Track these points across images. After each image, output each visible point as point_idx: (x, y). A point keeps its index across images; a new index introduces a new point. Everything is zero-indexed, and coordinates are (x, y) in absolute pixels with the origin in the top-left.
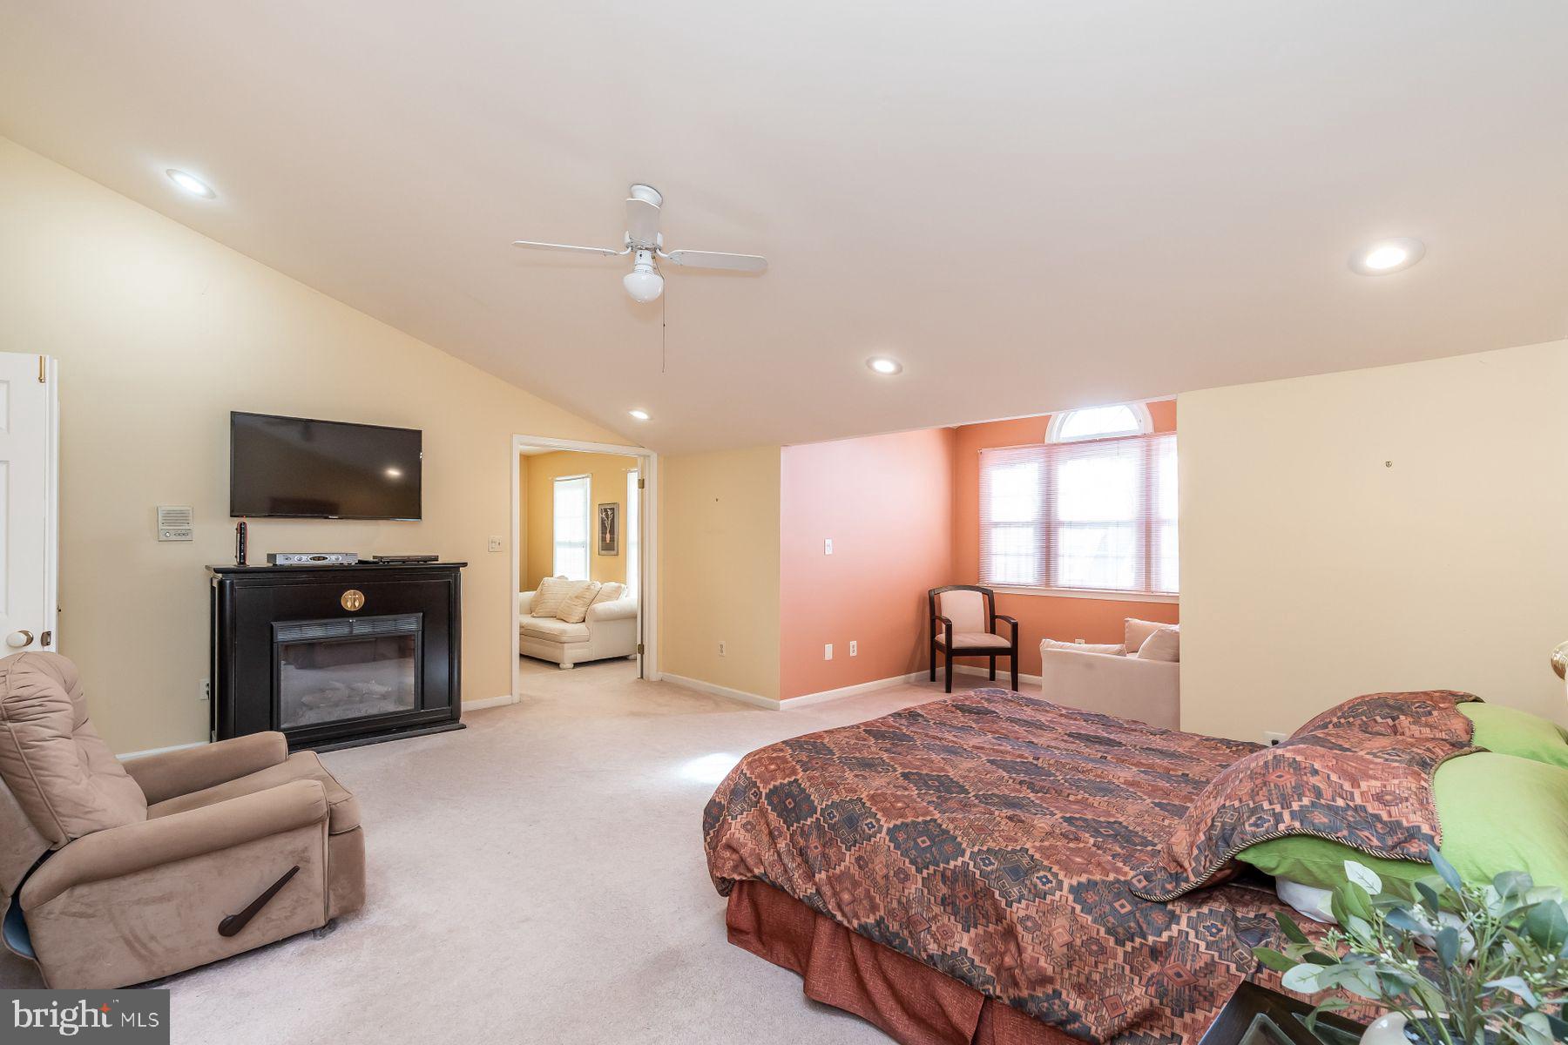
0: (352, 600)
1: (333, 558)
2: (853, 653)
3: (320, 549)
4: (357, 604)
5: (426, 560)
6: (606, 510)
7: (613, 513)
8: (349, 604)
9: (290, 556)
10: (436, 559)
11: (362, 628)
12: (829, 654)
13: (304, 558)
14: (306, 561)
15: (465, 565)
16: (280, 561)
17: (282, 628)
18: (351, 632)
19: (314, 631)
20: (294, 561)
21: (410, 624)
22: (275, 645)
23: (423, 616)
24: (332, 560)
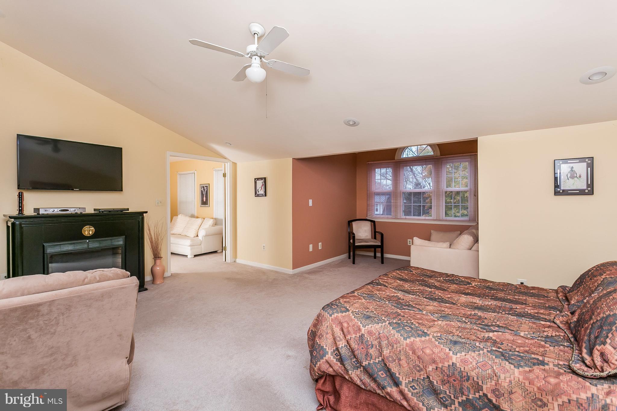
0: (88, 231)
1: (72, 209)
2: (320, 248)
3: (65, 206)
4: (91, 233)
5: (122, 210)
6: (203, 187)
7: (207, 188)
8: (86, 233)
9: (47, 209)
10: (128, 209)
11: (94, 245)
12: (311, 249)
13: (56, 210)
14: (57, 211)
15: (146, 212)
16: (42, 212)
17: (50, 246)
18: (88, 247)
19: (68, 247)
20: (50, 212)
21: (120, 241)
22: (45, 255)
23: (126, 238)
24: (71, 211)
